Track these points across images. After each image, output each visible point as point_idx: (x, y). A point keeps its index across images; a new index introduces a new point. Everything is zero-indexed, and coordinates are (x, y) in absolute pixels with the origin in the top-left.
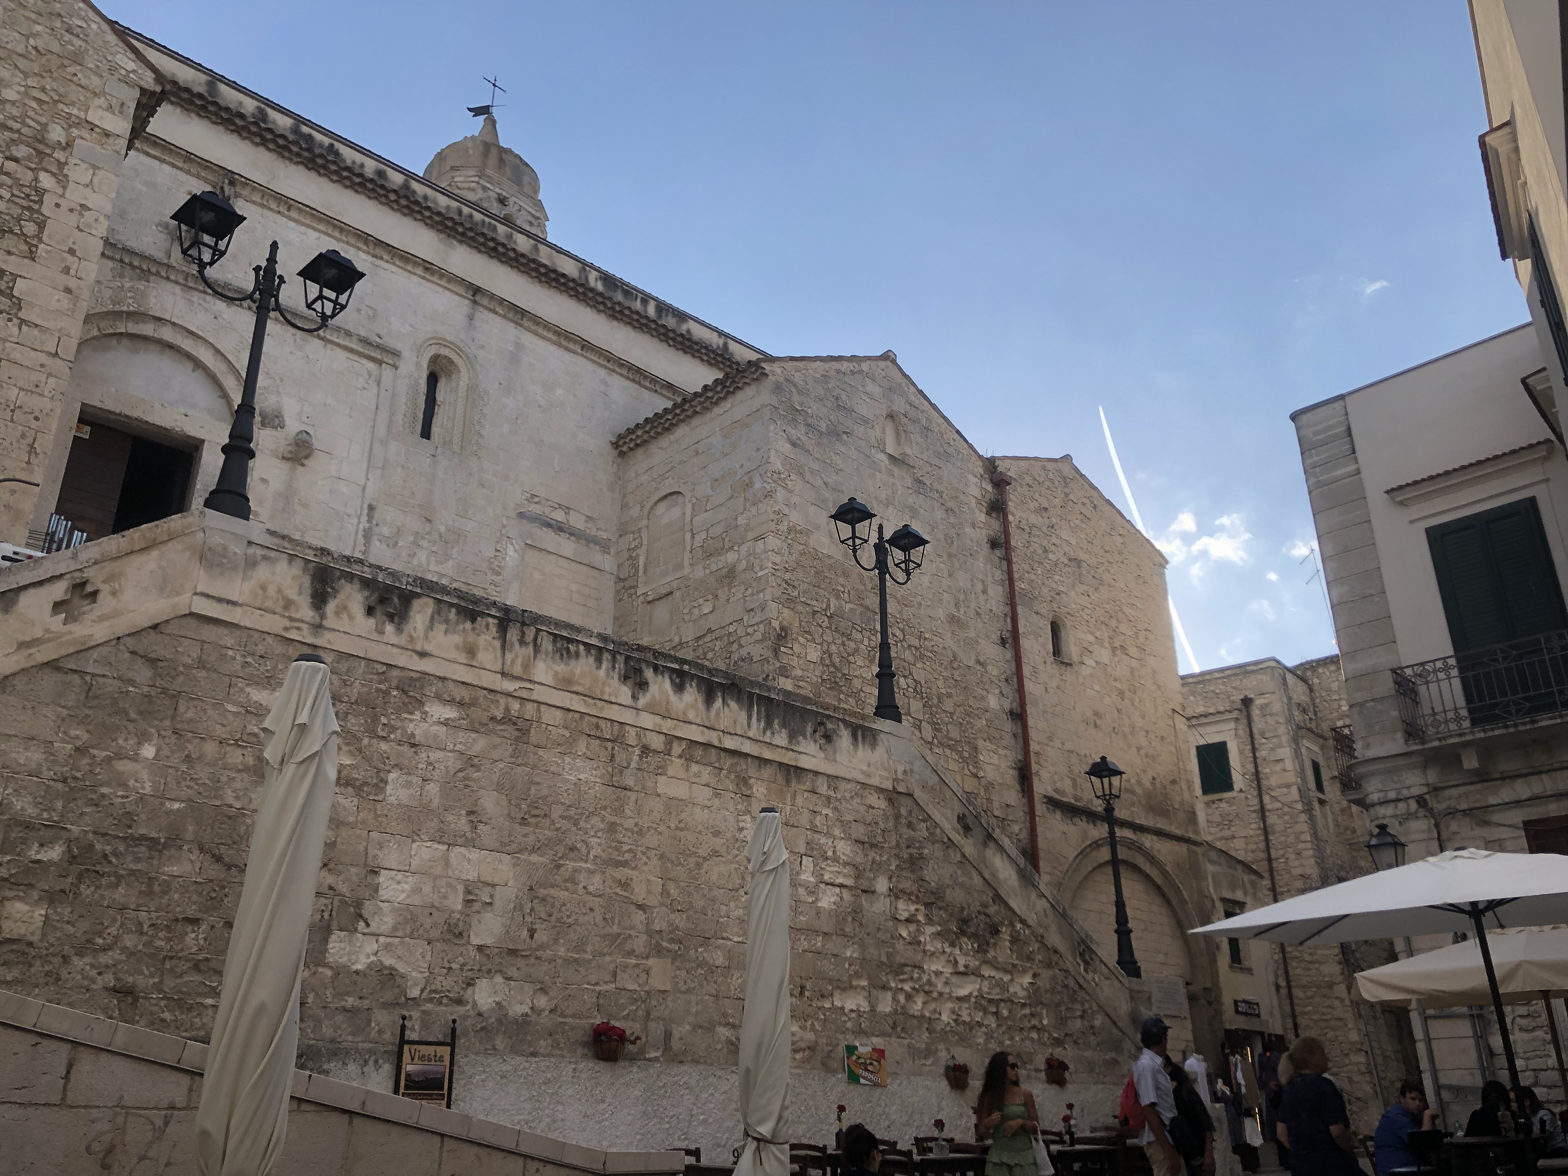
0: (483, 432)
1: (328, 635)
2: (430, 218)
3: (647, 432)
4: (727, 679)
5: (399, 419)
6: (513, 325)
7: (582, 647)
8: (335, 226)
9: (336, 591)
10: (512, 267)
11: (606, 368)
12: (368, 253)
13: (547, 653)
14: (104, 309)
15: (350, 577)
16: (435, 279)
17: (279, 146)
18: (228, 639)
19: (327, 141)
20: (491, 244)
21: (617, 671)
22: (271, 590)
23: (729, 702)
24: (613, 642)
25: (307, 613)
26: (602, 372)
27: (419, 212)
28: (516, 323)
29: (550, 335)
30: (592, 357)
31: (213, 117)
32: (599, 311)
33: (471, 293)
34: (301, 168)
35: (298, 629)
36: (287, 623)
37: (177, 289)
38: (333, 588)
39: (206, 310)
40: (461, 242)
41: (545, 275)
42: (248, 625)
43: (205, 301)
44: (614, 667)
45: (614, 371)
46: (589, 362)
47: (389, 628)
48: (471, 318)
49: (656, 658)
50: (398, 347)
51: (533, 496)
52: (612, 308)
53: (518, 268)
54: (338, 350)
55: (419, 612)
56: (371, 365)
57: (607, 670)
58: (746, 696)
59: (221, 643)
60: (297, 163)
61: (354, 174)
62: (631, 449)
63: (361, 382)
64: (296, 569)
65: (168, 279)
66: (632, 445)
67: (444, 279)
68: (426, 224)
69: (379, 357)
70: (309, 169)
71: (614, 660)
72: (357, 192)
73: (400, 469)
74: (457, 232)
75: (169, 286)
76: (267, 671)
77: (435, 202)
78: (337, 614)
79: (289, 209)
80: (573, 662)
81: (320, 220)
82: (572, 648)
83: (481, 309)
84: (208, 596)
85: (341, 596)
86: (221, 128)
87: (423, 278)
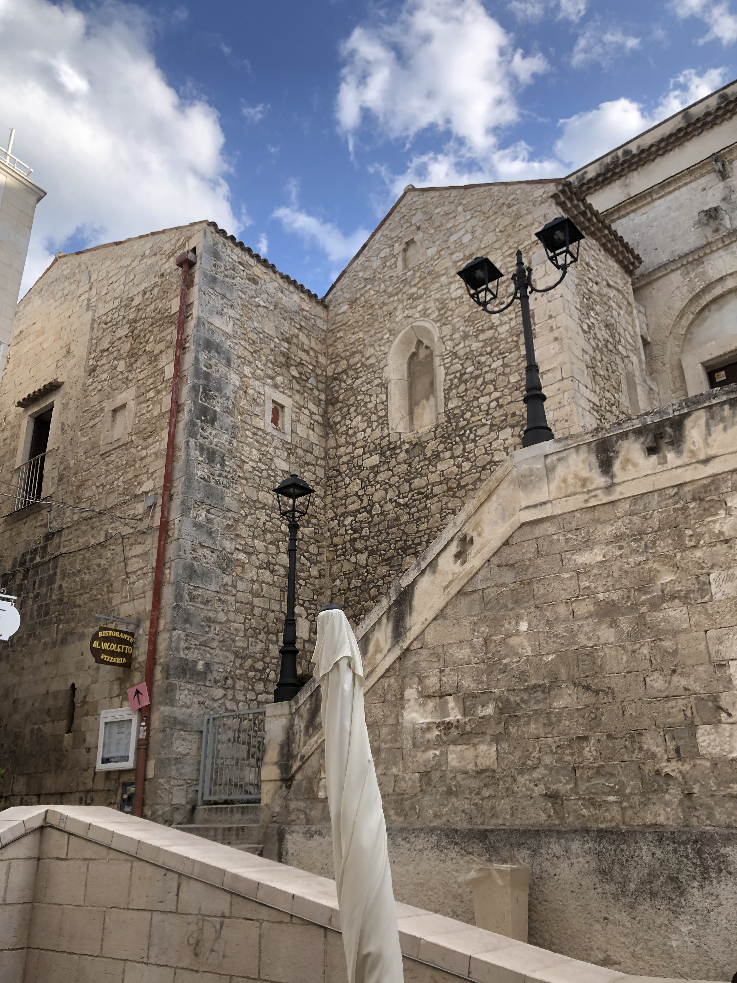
1: (618, 489)
9: (617, 452)
15: (625, 435)
22: (570, 480)
25: (601, 481)
42: (560, 512)
55: (693, 427)
59: (548, 533)
64: (583, 453)
65: (712, 252)
75: (716, 255)
76: (583, 538)
78: (623, 469)
84: (528, 507)
85: (622, 454)
86: (705, 133)
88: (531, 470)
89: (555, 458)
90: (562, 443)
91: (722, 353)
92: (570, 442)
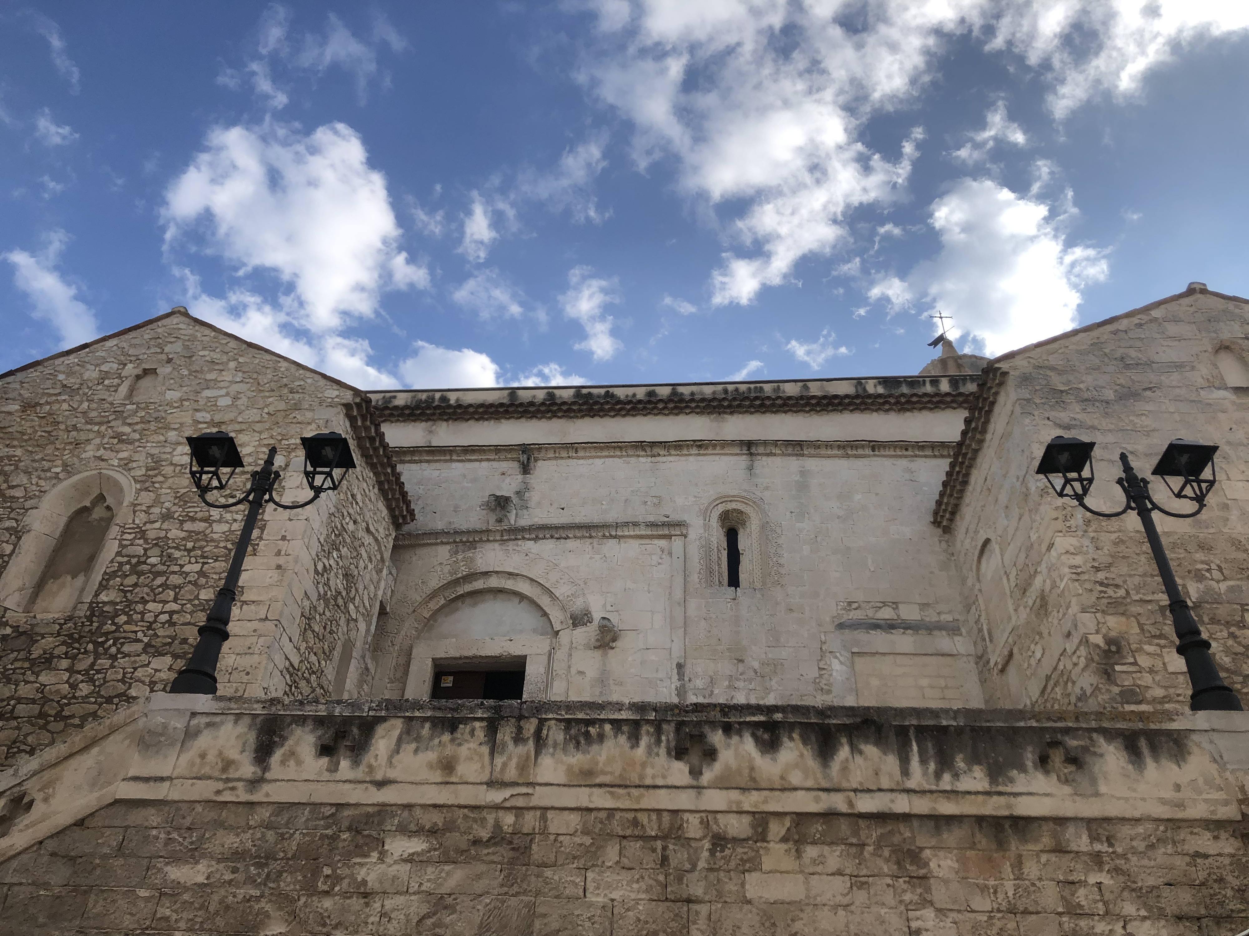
0: (781, 561)
1: (266, 788)
2: (697, 407)
3: (951, 495)
4: (855, 716)
5: (695, 578)
6: (795, 458)
7: (608, 727)
8: (614, 448)
9: (284, 739)
10: (785, 412)
11: (906, 457)
12: (647, 456)
13: (555, 745)
14: (445, 582)
15: (301, 720)
16: (710, 451)
17: (565, 411)
18: (153, 817)
19: (602, 391)
20: (758, 402)
21: (663, 745)
22: (211, 757)
23: (862, 747)
24: (655, 710)
25: (248, 769)
26: (904, 462)
27: (687, 407)
28: (797, 455)
29: (835, 452)
30: (887, 453)
31: (515, 415)
32: (887, 411)
33: (746, 448)
34: (587, 420)
35: (233, 789)
36: (220, 786)
37: (496, 545)
38: (281, 737)
39: (519, 551)
40: (732, 413)
41: (818, 404)
42: (176, 798)
43: (518, 545)
44: (658, 741)
45: (916, 456)
46: (884, 459)
47: (344, 764)
48: (750, 468)
49: (725, 715)
50: (685, 517)
51: (850, 603)
52: (897, 403)
53: (790, 410)
54: (631, 541)
55: (383, 737)
56: (663, 543)
57: (649, 748)
58: (892, 735)
59: (146, 824)
60: (583, 417)
61: (625, 404)
62: (951, 520)
63: (655, 558)
64: (242, 728)
65: (488, 540)
66: (947, 516)
67: (718, 448)
68: (697, 413)
69: (667, 532)
70: (592, 417)
71: (659, 731)
72: (633, 416)
73: (703, 622)
74: (725, 407)
75: (489, 546)
76: (192, 843)
77: (702, 393)
78: (283, 763)
79: (576, 452)
80: (595, 748)
81: (602, 449)
82: (592, 730)
83: (759, 457)
84: (136, 779)
85: (289, 743)
86: (523, 420)
87: (699, 455)
88: (165, 726)
89: (204, 720)
90: (222, 704)
91: (458, 655)
92: (233, 705)
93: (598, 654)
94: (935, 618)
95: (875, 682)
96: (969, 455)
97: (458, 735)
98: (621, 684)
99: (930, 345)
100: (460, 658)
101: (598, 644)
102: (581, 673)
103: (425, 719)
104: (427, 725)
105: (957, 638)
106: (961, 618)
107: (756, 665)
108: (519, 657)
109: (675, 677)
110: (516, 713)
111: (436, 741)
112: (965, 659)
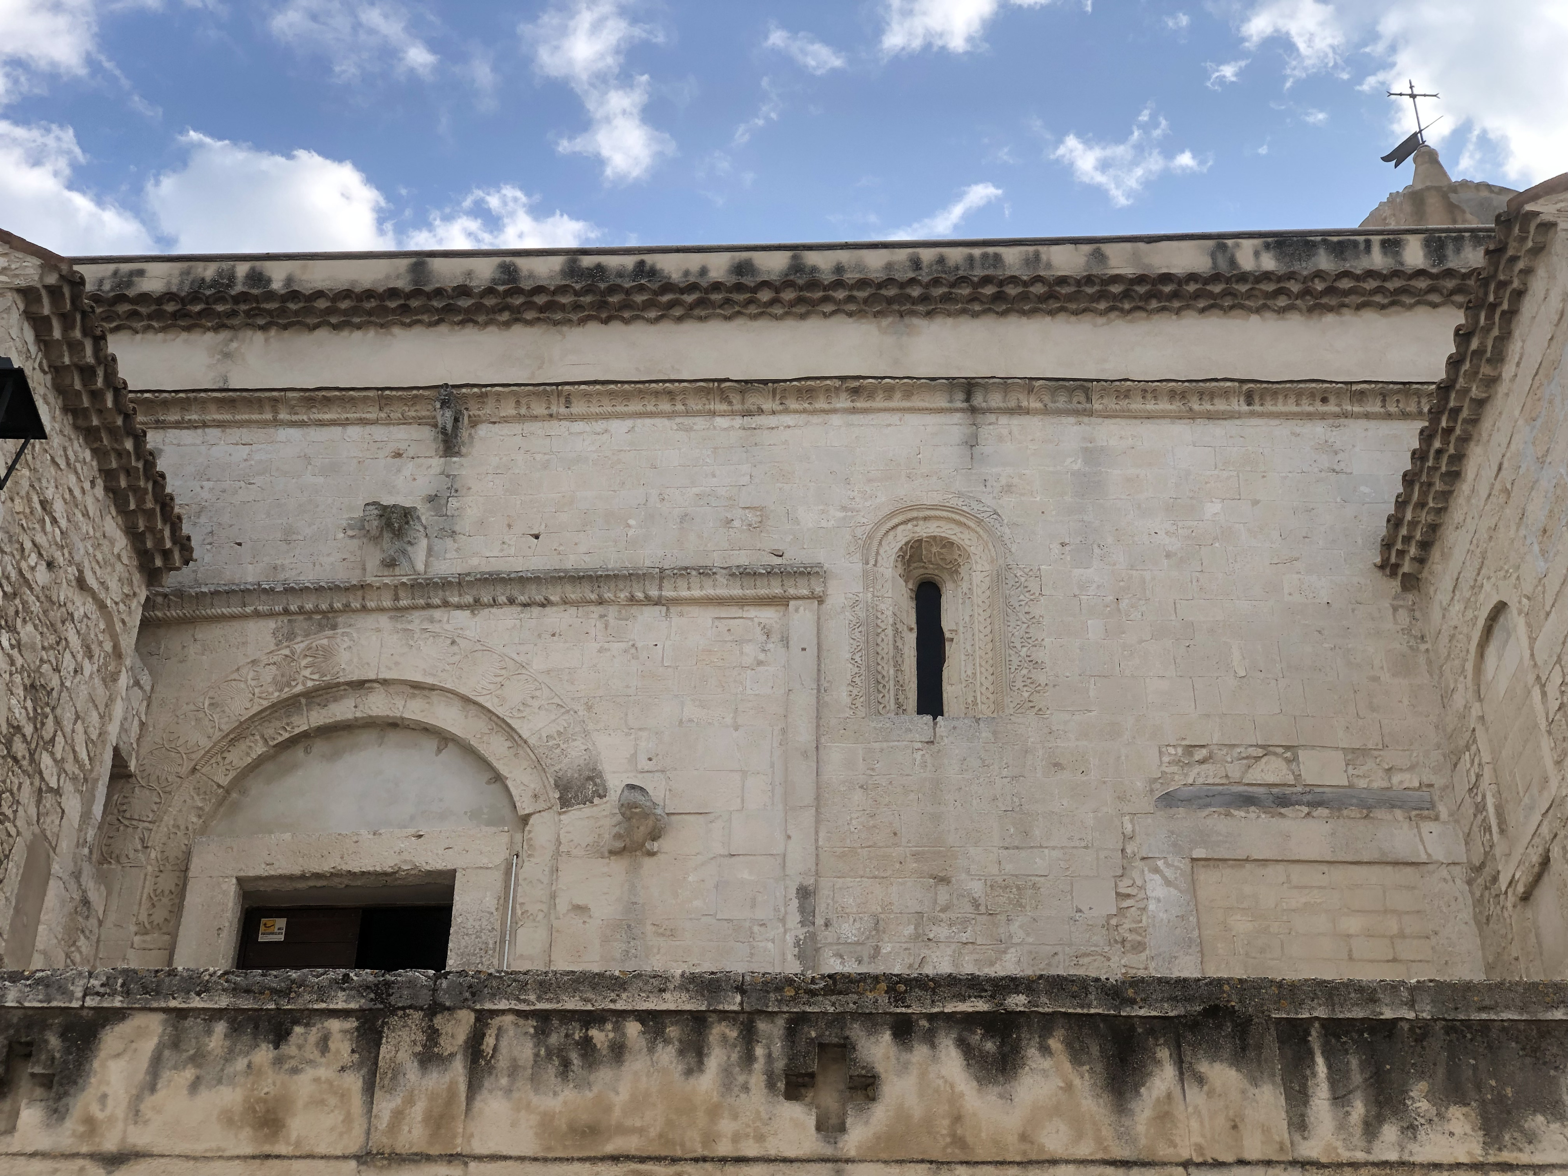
0: (1040, 655)
2: (850, 299)
3: (1422, 505)
5: (841, 694)
6: (1072, 420)
7: (633, 1028)
8: (656, 394)
10: (1052, 313)
11: (1323, 416)
12: (733, 413)
13: (514, 1070)
14: (266, 703)
16: (879, 402)
17: (542, 309)
19: (629, 262)
20: (989, 290)
21: (759, 1066)
23: (1204, 1067)
24: (741, 989)
26: (1318, 430)
27: (826, 299)
28: (1076, 413)
29: (1164, 405)
30: (1281, 408)
31: (425, 318)
33: (960, 396)
34: (593, 328)
37: (384, 621)
39: (436, 635)
40: (929, 314)
41: (1126, 295)
43: (432, 620)
44: (748, 1058)
45: (1346, 415)
46: (1276, 422)
47: (31, 1115)
48: (971, 443)
49: (898, 998)
50: (821, 556)
51: (1190, 749)
53: (1062, 309)
54: (695, 611)
55: (118, 1055)
56: (768, 615)
57: (726, 1071)
60: (582, 321)
61: (682, 291)
62: (1421, 561)
63: (751, 651)
65: (364, 608)
66: (1413, 551)
67: (898, 395)
68: (850, 314)
69: (778, 591)
70: (606, 321)
71: (749, 1035)
72: (701, 319)
73: (858, 796)
74: (914, 301)
75: (369, 621)
77: (860, 267)
79: (568, 404)
81: (627, 397)
83: (992, 418)
87: (854, 411)
91: (296, 870)
93: (618, 867)
94: (1379, 783)
95: (1241, 925)
96: (1465, 413)
97: (290, 1048)
98: (672, 934)
99: (1386, 159)
100: (303, 877)
101: (619, 844)
102: (580, 909)
103: (216, 1014)
104: (220, 1028)
105: (1426, 826)
106: (1439, 781)
107: (977, 888)
108: (440, 873)
109: (794, 918)
110: (425, 999)
111: (241, 1064)
112: (1444, 872)
